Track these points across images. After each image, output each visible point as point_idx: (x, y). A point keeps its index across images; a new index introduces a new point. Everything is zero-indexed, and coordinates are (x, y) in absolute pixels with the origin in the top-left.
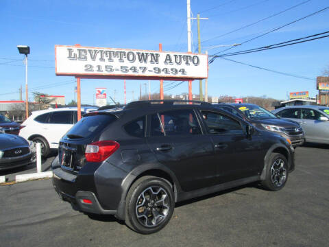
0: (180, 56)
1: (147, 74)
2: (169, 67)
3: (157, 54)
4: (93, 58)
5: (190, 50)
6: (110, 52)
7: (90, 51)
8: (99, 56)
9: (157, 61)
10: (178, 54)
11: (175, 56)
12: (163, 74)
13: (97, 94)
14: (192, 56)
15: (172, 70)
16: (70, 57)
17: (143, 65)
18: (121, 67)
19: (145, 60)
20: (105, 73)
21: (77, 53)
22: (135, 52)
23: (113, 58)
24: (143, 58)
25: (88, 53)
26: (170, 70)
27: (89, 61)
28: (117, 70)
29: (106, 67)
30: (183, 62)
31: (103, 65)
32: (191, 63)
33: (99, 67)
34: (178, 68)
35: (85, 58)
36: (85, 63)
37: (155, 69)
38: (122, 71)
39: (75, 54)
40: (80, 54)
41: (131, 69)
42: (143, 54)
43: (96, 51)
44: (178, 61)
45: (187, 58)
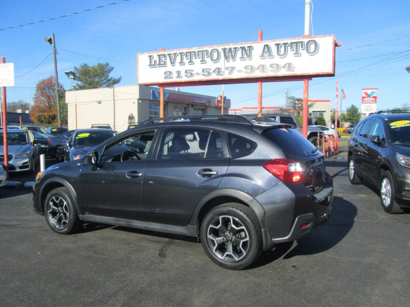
0: (285, 44)
1: (235, 76)
2: (267, 62)
3: (249, 47)
4: (173, 63)
5: (307, 32)
6: (191, 53)
7: (169, 55)
8: (178, 59)
9: (249, 56)
10: (281, 42)
11: (278, 45)
12: (258, 74)
13: (363, 98)
14: (306, 41)
15: (271, 66)
16: (150, 65)
17: (231, 63)
18: (203, 70)
19: (233, 58)
20: (184, 79)
21: (156, 58)
22: (220, 49)
23: (194, 60)
24: (229, 54)
25: (168, 58)
26: (268, 67)
27: (169, 67)
28: (197, 74)
29: (186, 72)
30: (291, 53)
31: (183, 69)
32: (303, 52)
33: (178, 72)
34: (282, 62)
35: (165, 64)
36: (163, 70)
37: (246, 67)
38: (203, 75)
39: (155, 61)
40: (160, 60)
41: (214, 71)
42: (230, 49)
43: (175, 54)
44: (282, 52)
45: (297, 46)
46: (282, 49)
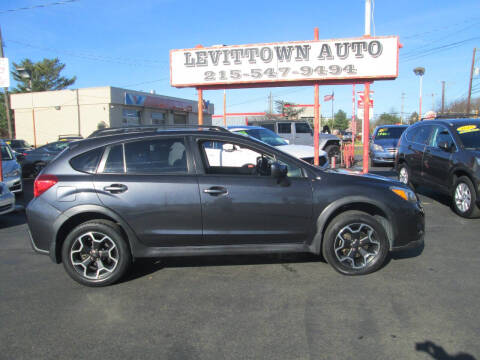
0: (346, 44)
1: (290, 77)
2: (326, 63)
3: (306, 46)
4: (215, 62)
5: (367, 32)
6: (237, 50)
7: (211, 52)
8: (222, 57)
9: (306, 56)
10: (342, 42)
11: (338, 45)
12: (315, 76)
14: (368, 41)
15: (331, 68)
16: (187, 64)
17: (285, 64)
18: (252, 71)
19: (288, 57)
20: (230, 80)
21: (195, 56)
22: (272, 47)
23: (241, 59)
24: (283, 54)
25: (209, 56)
26: (327, 68)
27: (211, 67)
28: (246, 75)
29: (232, 72)
30: (352, 54)
31: (227, 69)
32: (366, 54)
33: (222, 73)
34: (342, 64)
35: (205, 63)
36: (203, 69)
37: (302, 69)
38: (253, 76)
39: (193, 59)
40: (199, 58)
41: (265, 73)
42: (284, 48)
43: (218, 52)
44: (343, 53)
45: (359, 46)
46: (343, 49)
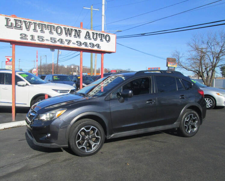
0: (97, 34)
1: (71, 45)
2: (88, 41)
3: (79, 31)
4: (28, 28)
5: (103, 30)
6: (42, 24)
7: (25, 22)
8: (32, 27)
9: (79, 36)
10: (95, 32)
12: (83, 47)
14: (105, 34)
15: (90, 44)
16: (7, 25)
17: (68, 38)
18: (51, 38)
19: (70, 34)
20: (37, 42)
21: (14, 23)
22: (62, 27)
23: (44, 30)
24: (68, 32)
25: (24, 24)
26: (88, 44)
28: (47, 40)
29: (38, 37)
30: (99, 39)
31: (36, 35)
32: (104, 40)
33: (32, 36)
34: (95, 43)
35: (21, 28)
36: (20, 32)
37: (77, 42)
38: (51, 41)
39: (11, 23)
40: (16, 24)
41: (58, 41)
42: (68, 29)
43: (30, 22)
44: (95, 38)
45: (101, 36)
46: (95, 36)
